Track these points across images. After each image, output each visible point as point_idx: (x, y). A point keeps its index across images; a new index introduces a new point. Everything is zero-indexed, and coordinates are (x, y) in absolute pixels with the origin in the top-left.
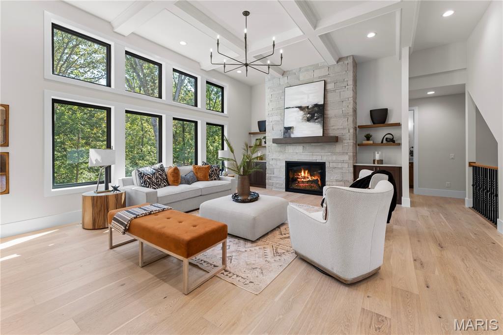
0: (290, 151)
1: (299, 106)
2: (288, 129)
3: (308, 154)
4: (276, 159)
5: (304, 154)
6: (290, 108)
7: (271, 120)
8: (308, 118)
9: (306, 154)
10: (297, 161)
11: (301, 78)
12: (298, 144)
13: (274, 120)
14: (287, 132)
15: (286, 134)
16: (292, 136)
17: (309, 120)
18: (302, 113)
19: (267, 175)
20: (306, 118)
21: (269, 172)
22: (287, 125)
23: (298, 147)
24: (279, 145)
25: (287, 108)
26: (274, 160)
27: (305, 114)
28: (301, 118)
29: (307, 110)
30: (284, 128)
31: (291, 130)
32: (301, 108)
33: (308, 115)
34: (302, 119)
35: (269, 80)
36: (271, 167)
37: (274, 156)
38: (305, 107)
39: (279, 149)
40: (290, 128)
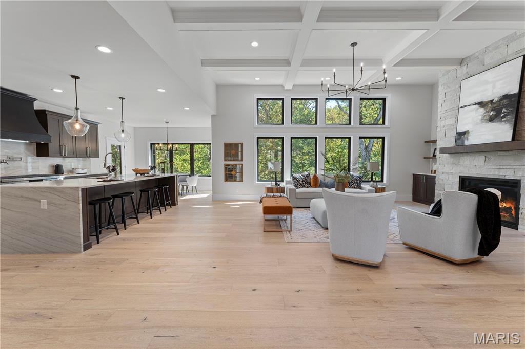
0: (466, 163)
1: (479, 101)
2: (461, 135)
3: (493, 167)
4: (447, 173)
5: (486, 167)
6: (466, 106)
7: (443, 125)
8: (490, 117)
9: (489, 167)
10: (475, 176)
11: (488, 61)
12: (478, 154)
13: (447, 124)
14: (459, 139)
15: (459, 141)
16: (467, 143)
17: (491, 119)
18: (482, 111)
19: (436, 191)
20: (488, 117)
21: (439, 188)
22: (460, 130)
23: (477, 158)
24: (453, 155)
25: (462, 107)
26: (445, 174)
27: (487, 112)
28: (480, 117)
29: (490, 106)
30: (457, 133)
31: (466, 135)
32: (481, 104)
33: (492, 113)
34: (482, 119)
35: (444, 75)
36: (441, 183)
37: (446, 169)
38: (489, 101)
39: (452, 160)
40: (464, 133)
